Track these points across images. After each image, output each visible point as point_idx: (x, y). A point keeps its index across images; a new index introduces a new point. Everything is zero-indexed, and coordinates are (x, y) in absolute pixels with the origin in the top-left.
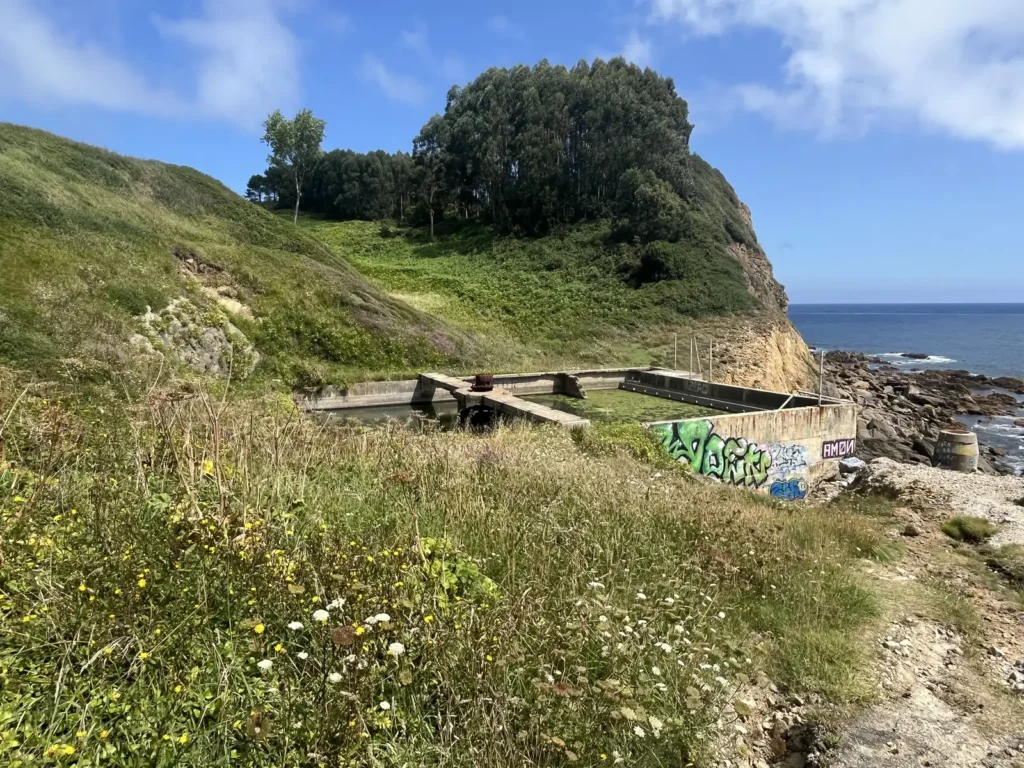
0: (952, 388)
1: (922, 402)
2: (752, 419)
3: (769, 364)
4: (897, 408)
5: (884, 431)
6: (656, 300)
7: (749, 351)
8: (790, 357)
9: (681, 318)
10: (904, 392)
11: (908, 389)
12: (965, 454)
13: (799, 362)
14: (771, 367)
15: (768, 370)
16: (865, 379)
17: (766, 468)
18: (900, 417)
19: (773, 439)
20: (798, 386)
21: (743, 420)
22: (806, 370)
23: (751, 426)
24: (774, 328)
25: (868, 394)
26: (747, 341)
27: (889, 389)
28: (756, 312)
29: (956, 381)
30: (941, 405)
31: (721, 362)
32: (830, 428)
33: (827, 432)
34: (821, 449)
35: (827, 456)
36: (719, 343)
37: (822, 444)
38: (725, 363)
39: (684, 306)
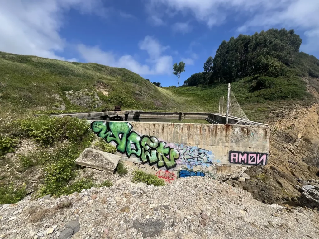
2: (161, 126)
6: (256, 95)
7: (294, 113)
9: (265, 101)
14: (305, 120)
15: (303, 121)
17: (175, 159)
19: (179, 141)
21: (154, 126)
23: (160, 130)
24: (314, 104)
26: (295, 109)
28: (306, 98)
31: (276, 116)
32: (238, 141)
33: (234, 144)
34: (228, 156)
35: (234, 162)
36: (279, 110)
37: (229, 152)
38: (278, 116)
39: (267, 97)
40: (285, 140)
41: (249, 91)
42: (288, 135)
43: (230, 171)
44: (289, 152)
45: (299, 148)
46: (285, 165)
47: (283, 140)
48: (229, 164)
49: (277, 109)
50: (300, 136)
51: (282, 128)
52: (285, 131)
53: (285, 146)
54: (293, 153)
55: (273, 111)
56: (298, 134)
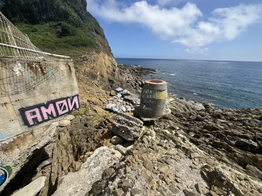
0: (141, 70)
1: (137, 73)
3: (99, 61)
4: (133, 74)
5: (131, 78)
6: (64, 41)
7: (93, 57)
8: (107, 60)
9: (72, 47)
10: (134, 71)
11: (135, 70)
12: (161, 98)
13: (110, 62)
14: (99, 62)
15: (98, 63)
16: (128, 69)
18: (134, 76)
20: (109, 68)
22: (111, 64)
24: (101, 52)
25: (129, 71)
26: (93, 54)
27: (132, 71)
28: (97, 47)
29: (141, 69)
30: (140, 73)
31: (83, 60)
32: (29, 89)
33: (23, 95)
34: (20, 118)
35: (36, 123)
36: (84, 55)
37: (18, 112)
38: (84, 60)
39: (73, 44)
40: (92, 78)
41: (57, 36)
42: (93, 74)
43: (34, 138)
44: (96, 86)
45: (100, 82)
46: (95, 96)
47: (91, 78)
48: (27, 130)
49: (82, 54)
50: (98, 74)
51: (88, 69)
52: (90, 72)
53: (93, 82)
54: (97, 86)
55: (80, 56)
56: (97, 72)
